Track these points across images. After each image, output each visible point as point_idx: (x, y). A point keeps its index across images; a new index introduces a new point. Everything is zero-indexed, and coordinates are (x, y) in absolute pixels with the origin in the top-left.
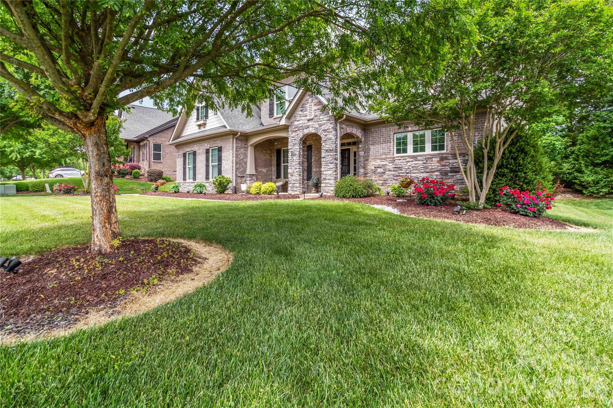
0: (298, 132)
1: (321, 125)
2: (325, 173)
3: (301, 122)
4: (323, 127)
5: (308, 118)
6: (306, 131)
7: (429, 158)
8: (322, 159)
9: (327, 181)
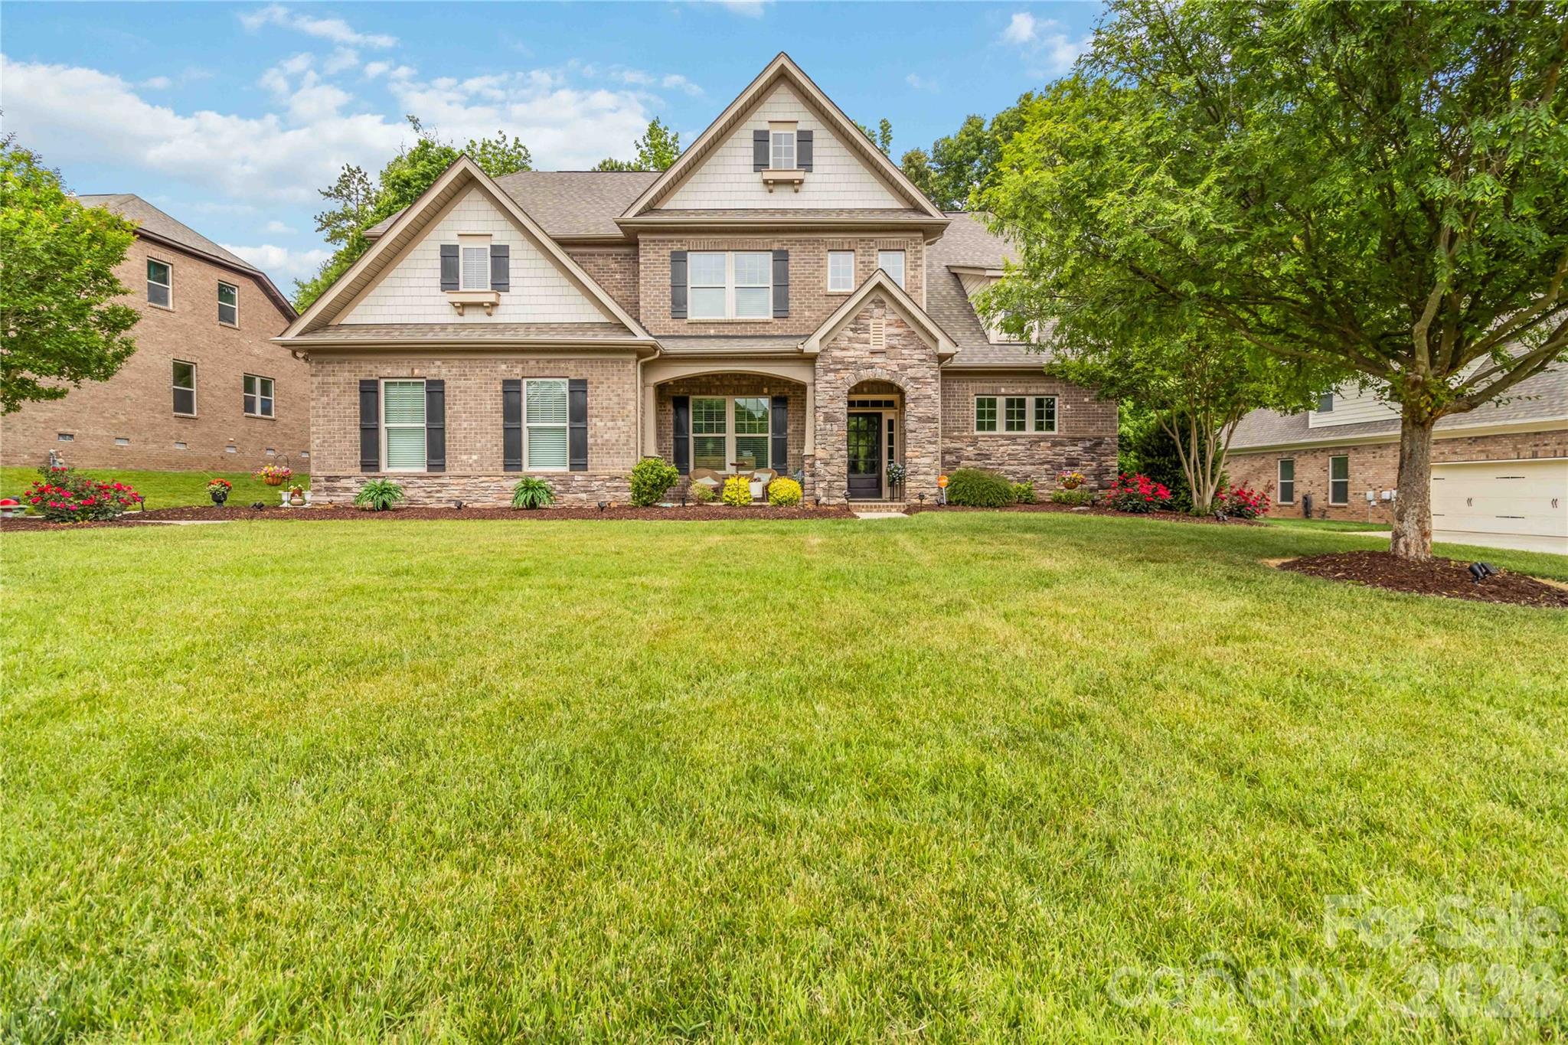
0: (844, 374)
1: (904, 368)
2: (915, 460)
3: (851, 353)
4: (910, 372)
5: (872, 347)
6: (866, 375)
7: (1035, 442)
8: (909, 435)
9: (922, 477)
